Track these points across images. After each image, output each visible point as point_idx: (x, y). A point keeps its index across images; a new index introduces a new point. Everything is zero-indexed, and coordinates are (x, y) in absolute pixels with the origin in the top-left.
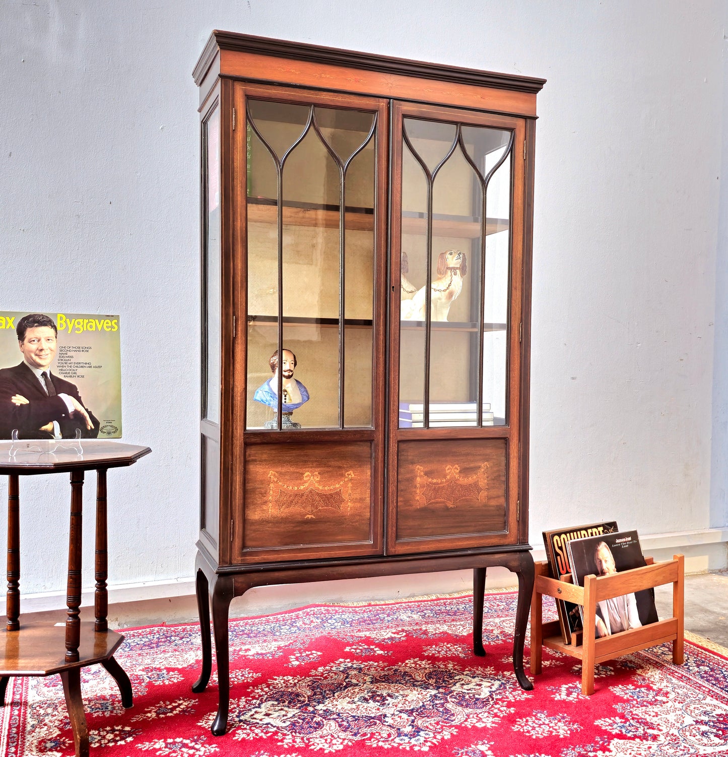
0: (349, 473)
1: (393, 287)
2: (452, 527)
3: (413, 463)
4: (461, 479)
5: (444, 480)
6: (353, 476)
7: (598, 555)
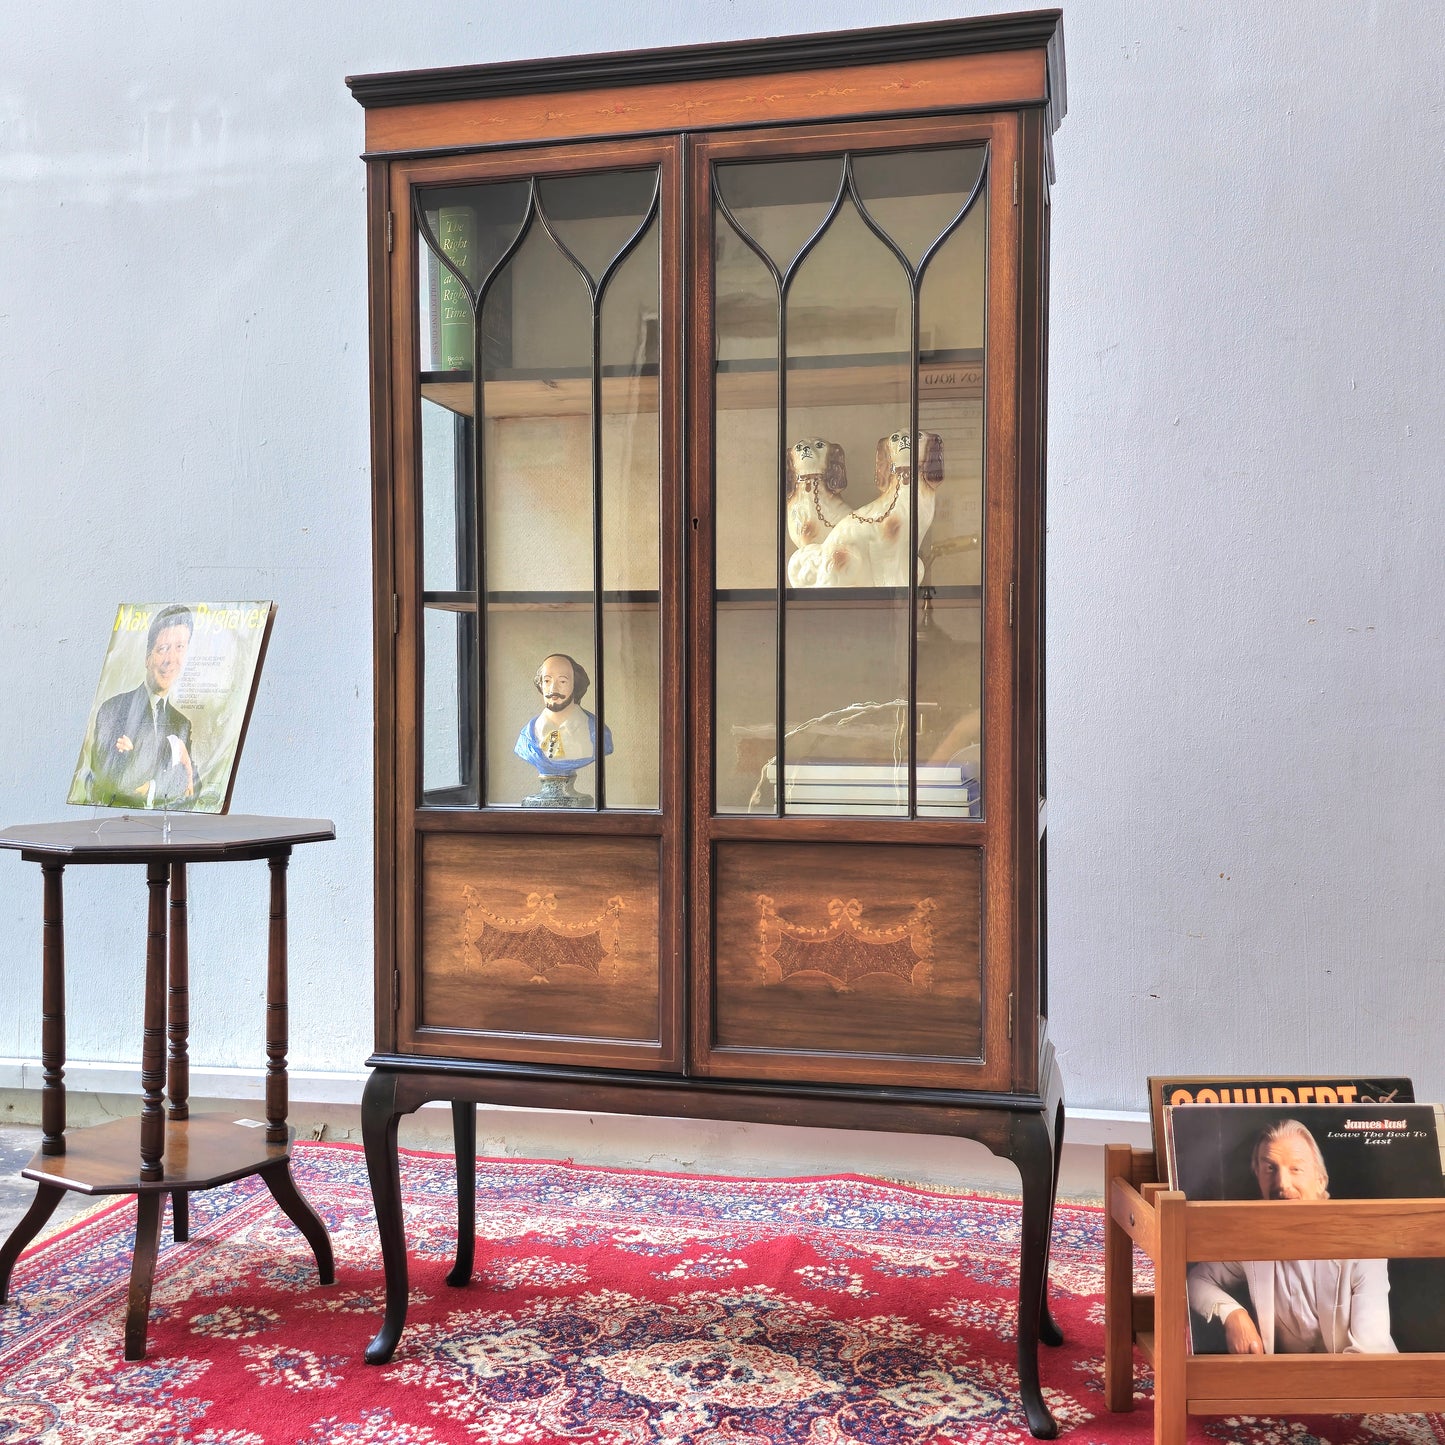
0: (615, 899)
1: (695, 521)
2: (845, 1034)
3: (750, 888)
4: (866, 931)
5: (825, 931)
6: (623, 906)
7: (1267, 1150)
